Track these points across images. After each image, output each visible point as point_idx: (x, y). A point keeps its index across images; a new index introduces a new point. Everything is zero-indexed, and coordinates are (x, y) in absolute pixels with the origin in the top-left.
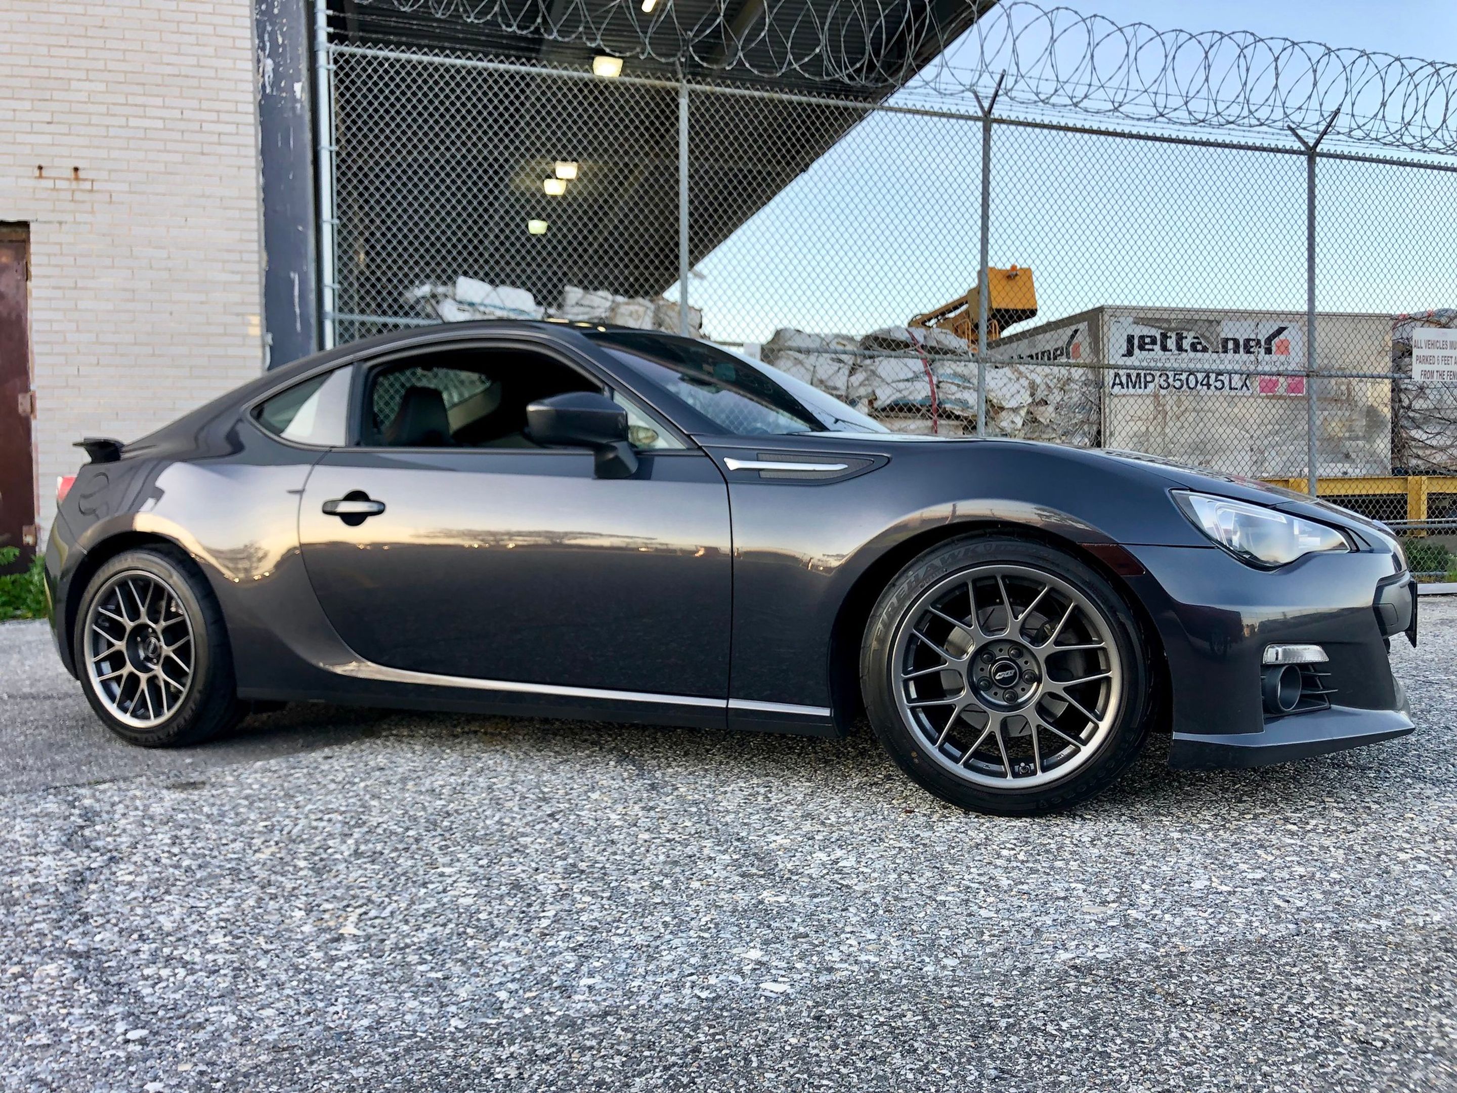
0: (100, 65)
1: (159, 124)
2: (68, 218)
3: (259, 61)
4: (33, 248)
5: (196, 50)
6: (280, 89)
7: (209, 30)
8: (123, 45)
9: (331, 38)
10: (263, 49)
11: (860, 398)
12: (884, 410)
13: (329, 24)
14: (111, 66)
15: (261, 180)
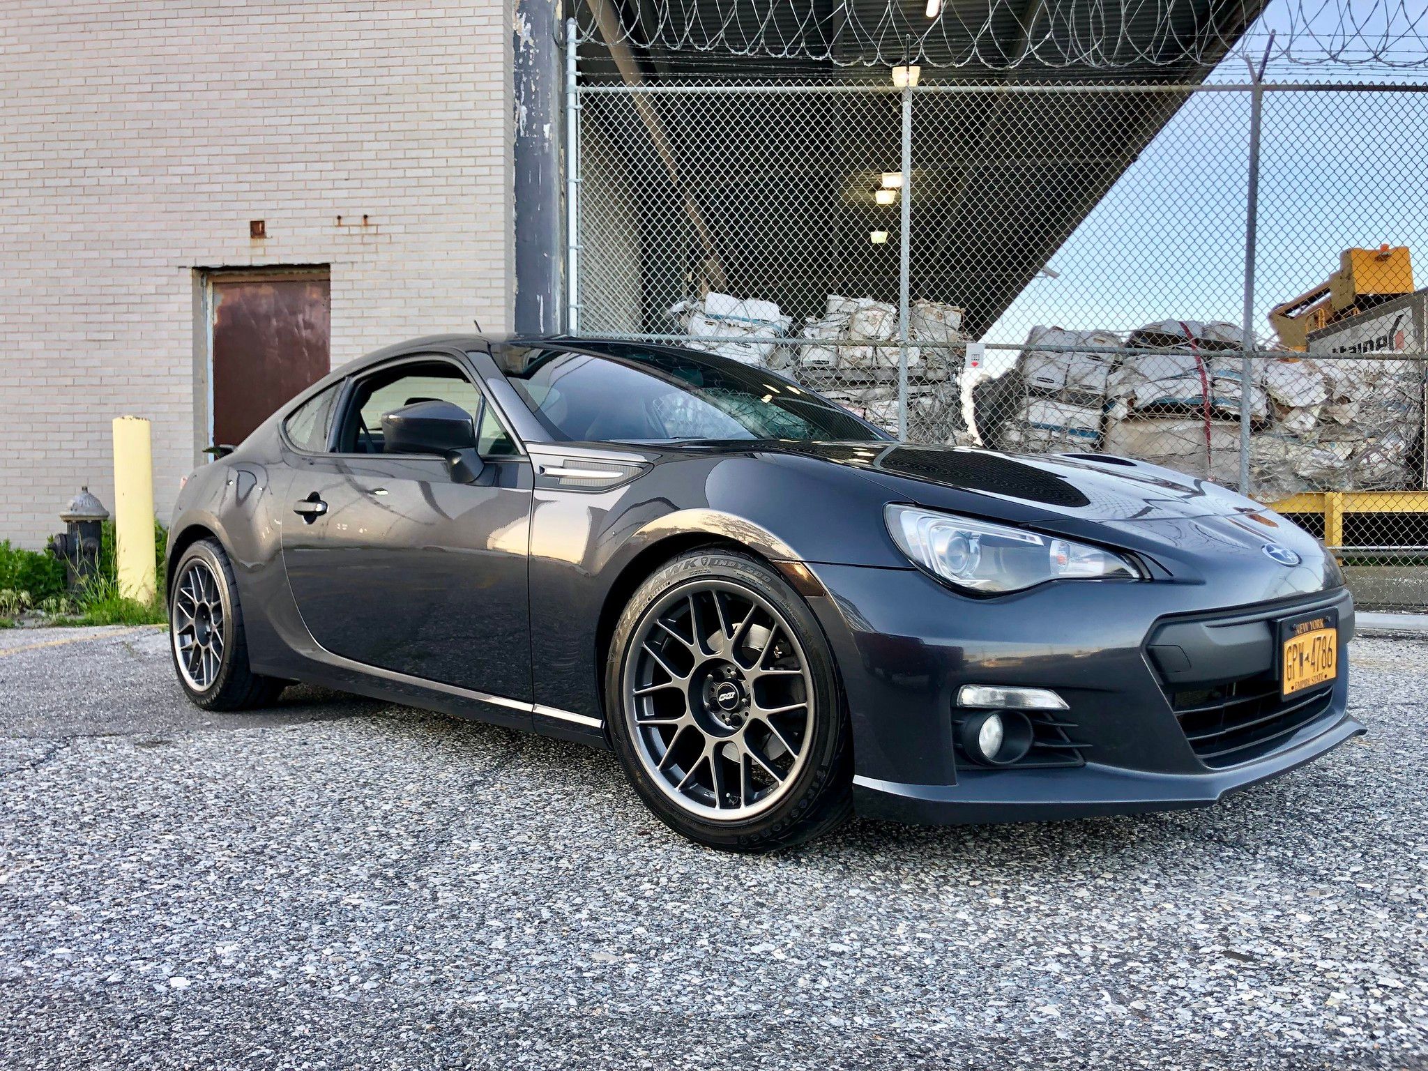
0: (385, 127)
1: (429, 172)
2: (357, 258)
3: (515, 109)
4: (333, 285)
5: (459, 105)
6: (532, 132)
7: (471, 87)
8: (402, 108)
9: (579, 81)
10: (519, 98)
11: (1118, 397)
12: (1147, 409)
13: (578, 69)
14: (394, 126)
15: (514, 212)
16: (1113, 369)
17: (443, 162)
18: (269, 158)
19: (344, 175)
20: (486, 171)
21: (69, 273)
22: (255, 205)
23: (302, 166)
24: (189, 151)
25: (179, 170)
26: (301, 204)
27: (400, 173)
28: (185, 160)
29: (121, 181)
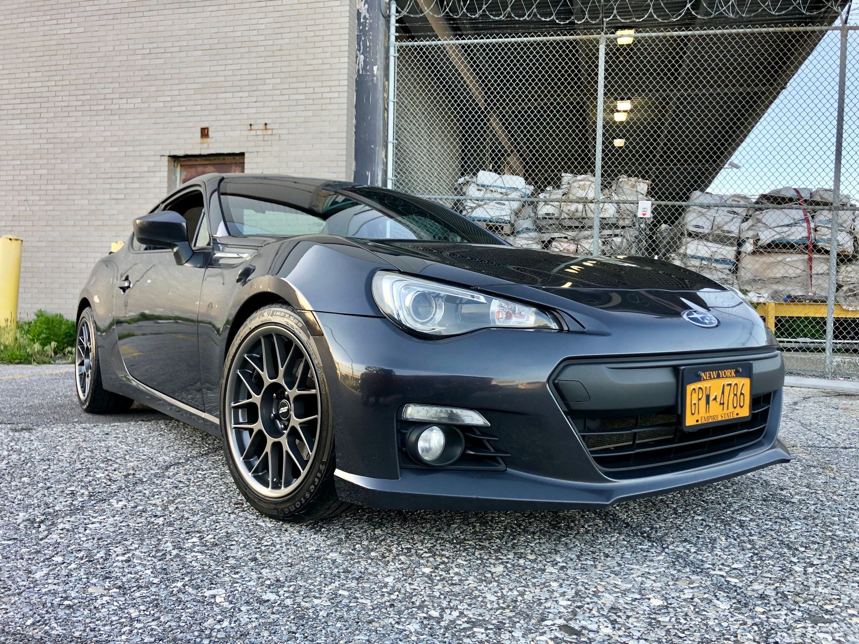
0: (278, 70)
1: (303, 97)
2: (261, 149)
3: (357, 57)
4: (246, 166)
5: (322, 55)
6: (367, 71)
7: (329, 44)
8: (289, 58)
9: (397, 38)
10: (359, 50)
11: (748, 238)
13: (397, 32)
14: (284, 69)
15: (354, 121)
16: (746, 219)
17: (311, 90)
18: (212, 90)
19: (254, 99)
20: (336, 95)
21: (102, 160)
22: (204, 119)
23: (230, 95)
24: (169, 88)
25: (163, 99)
26: (229, 117)
27: (286, 97)
28: (167, 93)
29: (132, 106)
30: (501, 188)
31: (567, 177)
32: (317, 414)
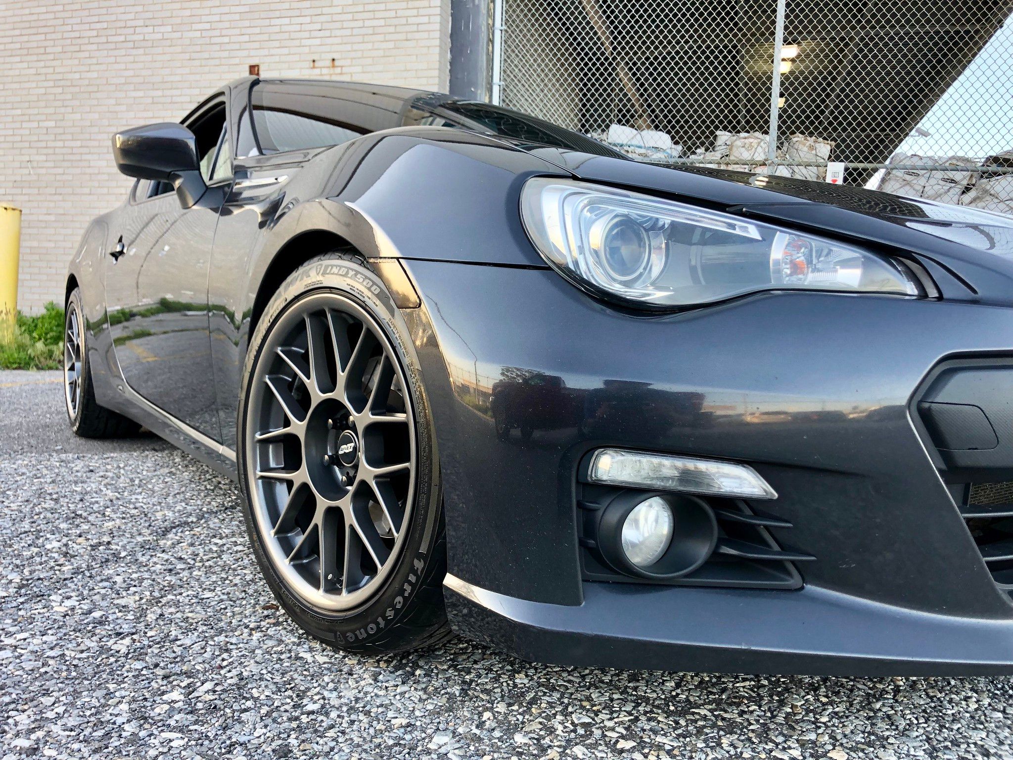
1: (382, 22)
15: (449, 56)
16: (965, 191)
17: (393, 14)
18: (263, 15)
19: (318, 27)
20: (426, 19)
21: (124, 108)
22: (253, 53)
23: (287, 21)
24: (207, 11)
25: (200, 26)
26: (286, 51)
27: (360, 24)
28: (204, 19)
29: (159, 36)
30: (640, 147)
31: (723, 136)
32: (408, 459)
